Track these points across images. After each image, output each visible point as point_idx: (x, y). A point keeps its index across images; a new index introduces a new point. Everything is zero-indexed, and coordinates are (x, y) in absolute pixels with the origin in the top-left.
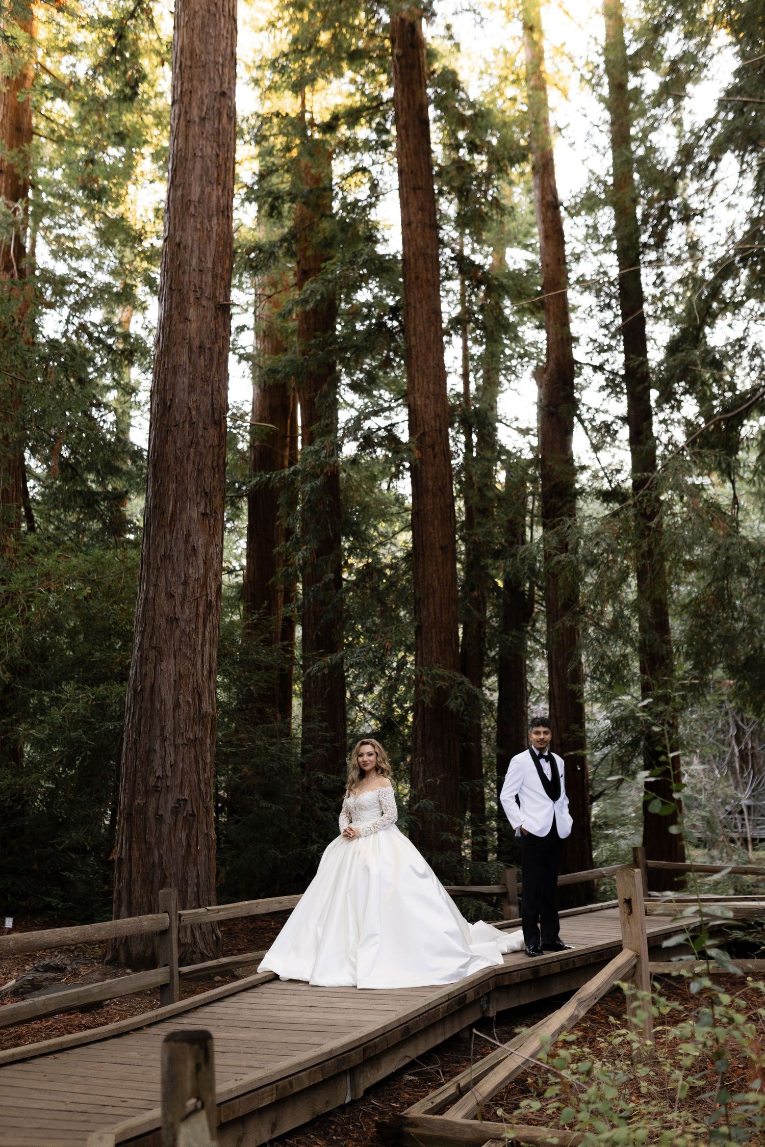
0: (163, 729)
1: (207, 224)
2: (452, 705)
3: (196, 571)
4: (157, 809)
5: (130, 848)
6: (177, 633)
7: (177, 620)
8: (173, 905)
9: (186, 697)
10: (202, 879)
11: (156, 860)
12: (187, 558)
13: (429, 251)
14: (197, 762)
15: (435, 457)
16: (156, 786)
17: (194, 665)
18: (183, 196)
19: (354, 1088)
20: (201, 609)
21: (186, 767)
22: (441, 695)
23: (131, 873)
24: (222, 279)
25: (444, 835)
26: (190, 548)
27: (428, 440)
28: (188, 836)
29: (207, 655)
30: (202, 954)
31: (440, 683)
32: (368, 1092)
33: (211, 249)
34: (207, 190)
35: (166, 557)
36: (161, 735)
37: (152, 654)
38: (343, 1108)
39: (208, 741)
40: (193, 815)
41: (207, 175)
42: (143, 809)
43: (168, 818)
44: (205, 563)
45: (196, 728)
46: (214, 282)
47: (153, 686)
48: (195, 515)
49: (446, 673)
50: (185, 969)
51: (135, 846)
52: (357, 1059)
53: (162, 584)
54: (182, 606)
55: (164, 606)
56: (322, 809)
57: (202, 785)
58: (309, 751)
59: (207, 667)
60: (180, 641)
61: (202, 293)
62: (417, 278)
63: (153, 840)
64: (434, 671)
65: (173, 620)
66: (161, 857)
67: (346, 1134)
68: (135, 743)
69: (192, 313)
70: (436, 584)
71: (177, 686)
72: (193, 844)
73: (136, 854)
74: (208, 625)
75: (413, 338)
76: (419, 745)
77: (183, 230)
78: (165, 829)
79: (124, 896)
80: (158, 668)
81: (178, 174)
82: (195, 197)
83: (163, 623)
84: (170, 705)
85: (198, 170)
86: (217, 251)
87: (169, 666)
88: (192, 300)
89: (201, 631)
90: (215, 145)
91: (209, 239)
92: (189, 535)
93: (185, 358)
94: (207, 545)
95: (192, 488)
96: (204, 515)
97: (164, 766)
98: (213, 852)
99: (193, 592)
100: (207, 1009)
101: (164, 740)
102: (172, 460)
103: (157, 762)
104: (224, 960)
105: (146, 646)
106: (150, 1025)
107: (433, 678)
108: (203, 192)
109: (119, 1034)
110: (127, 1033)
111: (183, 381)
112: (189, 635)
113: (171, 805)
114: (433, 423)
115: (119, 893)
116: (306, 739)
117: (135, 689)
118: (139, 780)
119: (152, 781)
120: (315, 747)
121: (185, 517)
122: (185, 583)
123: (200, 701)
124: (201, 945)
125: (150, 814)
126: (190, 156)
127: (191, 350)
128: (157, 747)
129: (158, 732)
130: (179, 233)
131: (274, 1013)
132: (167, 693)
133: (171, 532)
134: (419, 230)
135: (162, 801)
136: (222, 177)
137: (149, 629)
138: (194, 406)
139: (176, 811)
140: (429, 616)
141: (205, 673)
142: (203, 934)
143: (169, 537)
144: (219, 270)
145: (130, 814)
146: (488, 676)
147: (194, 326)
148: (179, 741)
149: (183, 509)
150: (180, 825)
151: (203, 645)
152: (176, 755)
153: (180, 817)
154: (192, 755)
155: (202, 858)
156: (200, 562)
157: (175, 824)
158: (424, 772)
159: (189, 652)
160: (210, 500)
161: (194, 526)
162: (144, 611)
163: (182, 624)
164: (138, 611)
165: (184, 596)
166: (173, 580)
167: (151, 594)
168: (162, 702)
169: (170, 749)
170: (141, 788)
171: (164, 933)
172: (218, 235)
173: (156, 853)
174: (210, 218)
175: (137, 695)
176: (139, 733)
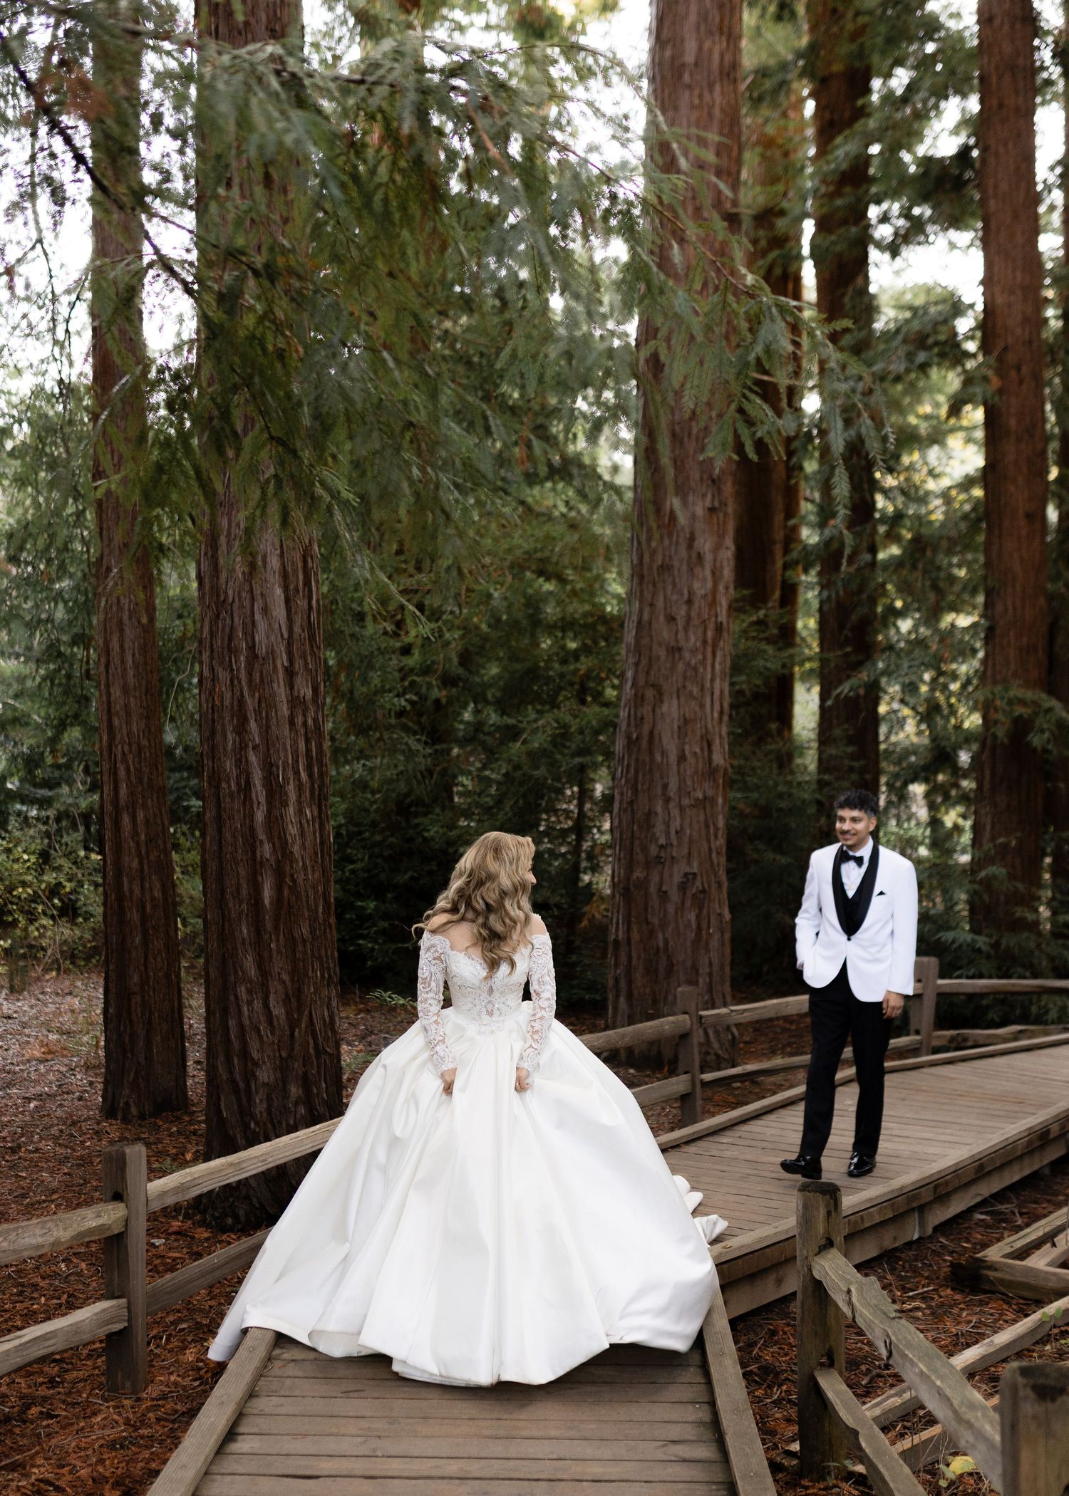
0: (665, 787)
1: (707, 97)
2: (1036, 740)
3: (701, 585)
4: (661, 883)
5: (629, 930)
6: (681, 666)
7: (680, 649)
8: (693, 1006)
9: (692, 747)
10: (716, 968)
11: (661, 945)
12: (691, 570)
13: (1021, 61)
14: (707, 826)
15: (1021, 382)
16: (658, 857)
17: (702, 706)
18: (673, 58)
19: (922, 1225)
20: (710, 634)
21: (694, 833)
22: (1021, 727)
23: (629, 958)
24: (728, 176)
25: (1019, 912)
26: (694, 555)
27: (1011, 358)
28: (698, 917)
29: (716, 692)
30: (717, 1055)
31: (1019, 710)
32: (936, 1229)
33: (712, 136)
34: (707, 45)
35: (665, 568)
36: (664, 794)
37: (650, 693)
38: (909, 1244)
39: (720, 800)
40: (703, 891)
41: (706, 20)
42: (643, 884)
43: (675, 896)
44: (713, 573)
45: (705, 785)
47: (651, 733)
48: (699, 511)
49: (1029, 695)
50: (708, 1077)
51: (635, 927)
52: (927, 1196)
53: (660, 603)
54: (686, 630)
55: (664, 633)
57: (713, 855)
59: (716, 707)
60: (685, 677)
62: (1001, 106)
63: (656, 921)
64: (1012, 693)
65: (675, 650)
66: (666, 941)
67: (916, 1272)
68: (631, 803)
70: (1016, 567)
71: (681, 732)
72: (704, 926)
73: (635, 936)
74: (719, 654)
75: (992, 202)
76: (987, 785)
78: (671, 909)
79: (623, 984)
80: (658, 711)
81: (667, 23)
82: (689, 57)
83: (662, 653)
84: (673, 758)
85: (693, 17)
86: (720, 135)
87: (671, 709)
88: (690, 211)
89: (709, 662)
91: (710, 115)
92: (692, 539)
94: (715, 550)
95: (694, 476)
96: (712, 510)
97: (668, 834)
98: (727, 936)
99: (699, 615)
100: (746, 1127)
101: (667, 800)
103: (659, 829)
105: (642, 682)
106: (687, 1143)
107: (1010, 702)
108: (700, 49)
112: (695, 669)
113: (677, 878)
114: (1019, 331)
115: (617, 980)
117: (629, 737)
118: (637, 849)
119: (653, 850)
121: (687, 514)
122: (689, 602)
123: (710, 752)
124: (716, 1045)
125: (653, 889)
128: (659, 808)
129: (659, 791)
132: (670, 744)
133: (670, 535)
134: (1006, 28)
135: (666, 875)
136: (726, 22)
137: (644, 662)
139: (683, 887)
141: (716, 715)
142: (717, 1032)
143: (667, 542)
144: (724, 162)
145: (627, 889)
148: (686, 802)
149: (684, 506)
150: (688, 903)
151: (712, 680)
152: (682, 819)
153: (689, 894)
154: (702, 818)
155: (714, 943)
156: (707, 573)
157: (683, 903)
158: (993, 826)
159: (695, 690)
160: (719, 490)
161: (699, 526)
162: (638, 638)
163: (687, 655)
164: (629, 636)
165: (689, 618)
166: (675, 597)
167: (646, 616)
168: (663, 753)
169: (675, 812)
170: (641, 857)
171: (685, 1036)
172: (722, 110)
173: (660, 936)
174: (711, 86)
175: (631, 743)
176: (635, 792)
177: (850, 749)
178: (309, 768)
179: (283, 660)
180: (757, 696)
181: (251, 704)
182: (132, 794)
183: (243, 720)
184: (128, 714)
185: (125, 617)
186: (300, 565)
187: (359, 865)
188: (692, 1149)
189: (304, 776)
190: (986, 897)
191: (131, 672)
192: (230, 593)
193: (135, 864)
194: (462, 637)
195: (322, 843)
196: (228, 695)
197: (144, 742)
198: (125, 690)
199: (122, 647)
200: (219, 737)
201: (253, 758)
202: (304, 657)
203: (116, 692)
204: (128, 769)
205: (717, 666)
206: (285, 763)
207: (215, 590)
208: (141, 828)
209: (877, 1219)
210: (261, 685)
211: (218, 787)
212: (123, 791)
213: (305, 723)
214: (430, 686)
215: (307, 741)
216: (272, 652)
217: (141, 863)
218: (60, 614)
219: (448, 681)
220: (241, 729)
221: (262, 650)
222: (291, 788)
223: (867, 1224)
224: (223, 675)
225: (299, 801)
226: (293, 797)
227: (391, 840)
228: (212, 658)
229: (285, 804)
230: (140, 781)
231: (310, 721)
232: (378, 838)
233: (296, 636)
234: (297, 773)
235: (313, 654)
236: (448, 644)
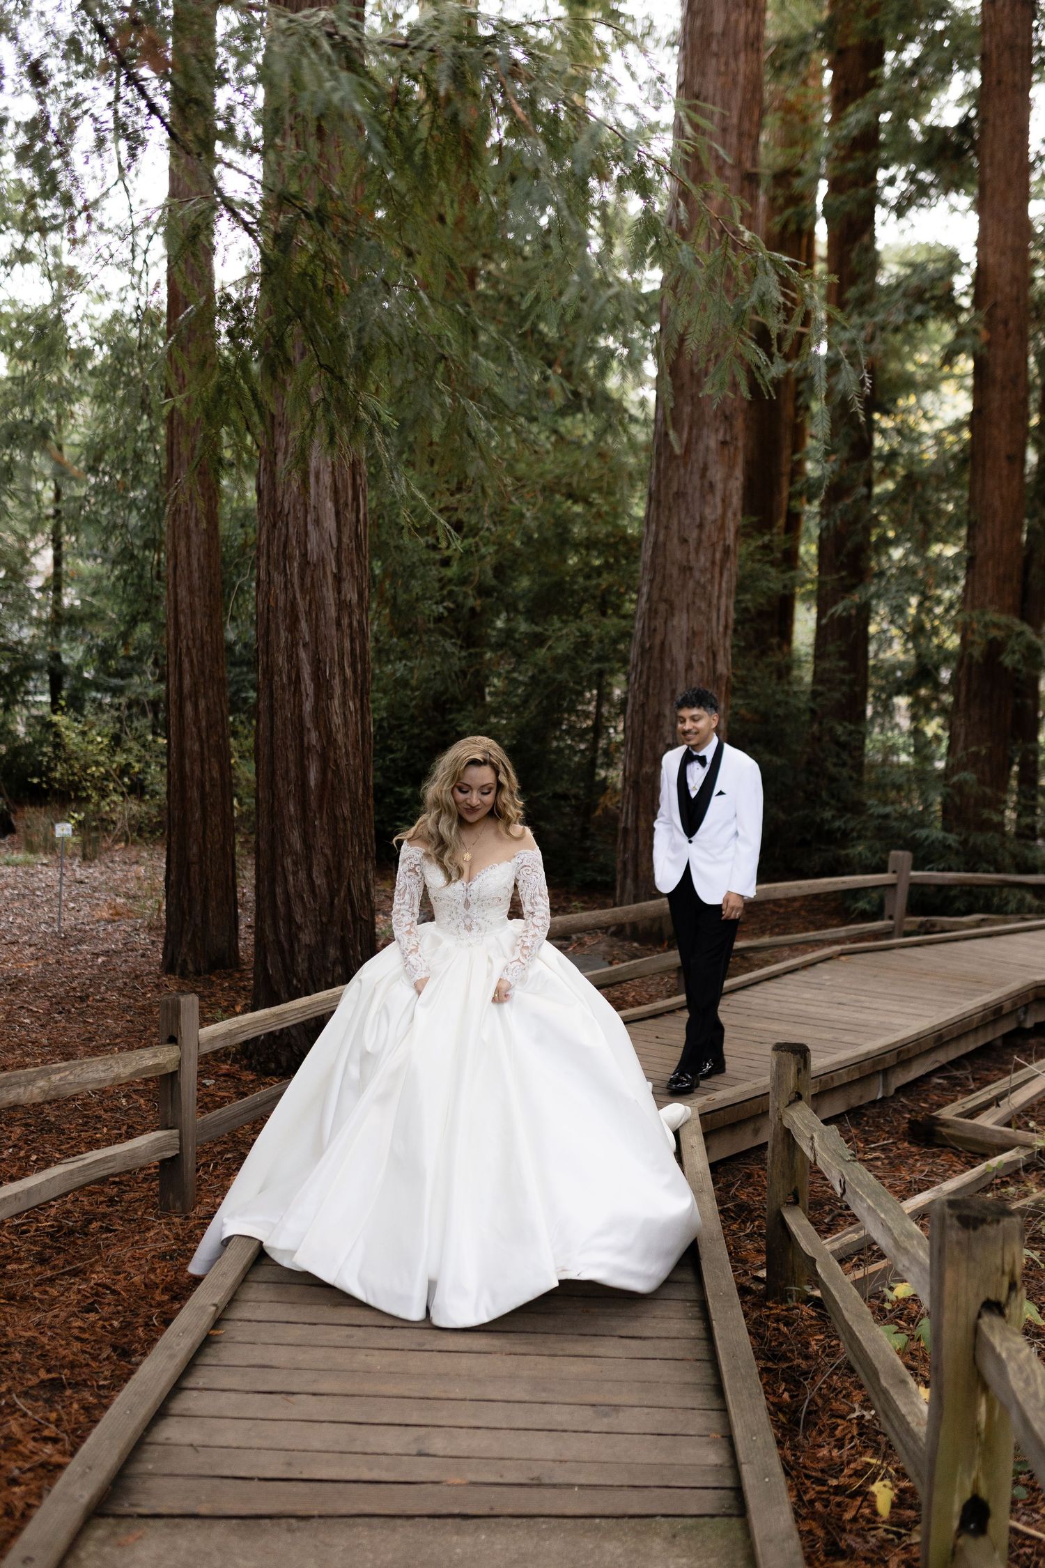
1: (733, 65)
2: (1008, 660)
3: (713, 512)
5: (637, 819)
6: (691, 584)
7: (691, 569)
9: (700, 657)
12: (703, 496)
13: (1019, 41)
15: (1008, 335)
17: (709, 620)
18: (703, 27)
19: (885, 1086)
20: (718, 556)
22: (995, 648)
23: (637, 845)
24: (750, 135)
25: (986, 813)
26: (707, 484)
27: (1000, 313)
29: (723, 609)
31: (994, 633)
32: (898, 1090)
33: (737, 99)
34: (734, 17)
35: (679, 495)
37: (662, 607)
38: (874, 1103)
42: (651, 779)
44: (723, 501)
46: (740, 140)
47: (663, 643)
48: (713, 444)
51: (642, 817)
52: (891, 1060)
53: (674, 526)
54: (697, 551)
55: (678, 553)
56: (835, 765)
58: (821, 694)
59: (722, 622)
60: (695, 594)
62: (999, 82)
64: (988, 618)
65: (686, 569)
67: (878, 1127)
68: (643, 706)
70: (997, 503)
71: (690, 644)
73: (642, 825)
74: (727, 574)
75: (988, 171)
76: (964, 700)
77: (704, 74)
79: (630, 867)
80: (670, 624)
82: (718, 27)
83: (675, 572)
84: (681, 666)
86: (744, 100)
87: (681, 622)
89: (717, 581)
91: (735, 82)
92: (705, 469)
95: (710, 410)
96: (724, 443)
99: (710, 538)
102: (687, 377)
103: (667, 729)
105: (655, 597)
107: (986, 626)
108: (727, 20)
109: (655, 1015)
110: (661, 1015)
112: (704, 587)
114: (1008, 289)
115: (625, 864)
117: (642, 646)
118: (647, 747)
120: (828, 690)
121: (701, 446)
122: (701, 526)
123: (716, 661)
130: (698, 80)
131: (803, 1007)
132: (678, 652)
133: (685, 465)
134: (1007, 10)
137: (658, 579)
140: (986, 543)
141: (722, 629)
144: (746, 126)
145: (636, 783)
149: (699, 437)
151: (719, 597)
156: (718, 500)
158: (966, 735)
159: (703, 606)
160: (731, 425)
161: (712, 458)
162: (654, 556)
163: (697, 574)
164: (646, 555)
165: (700, 541)
166: (688, 521)
167: (661, 538)
168: (673, 662)
170: (649, 755)
172: (746, 77)
174: (737, 55)
175: (644, 652)
176: (647, 695)
177: (842, 664)
178: (353, 666)
179: (332, 567)
180: (761, 614)
181: (302, 605)
182: (195, 684)
183: (295, 621)
184: (193, 613)
185: (192, 525)
186: (350, 482)
187: (398, 755)
189: (348, 672)
190: (957, 800)
191: (196, 575)
192: (286, 505)
193: (196, 747)
194: (497, 552)
195: (363, 732)
196: (282, 598)
197: (207, 638)
198: (191, 591)
199: (188, 551)
200: (272, 637)
201: (303, 655)
202: (351, 564)
203: (183, 592)
204: (191, 662)
205: (724, 585)
206: (332, 659)
207: (273, 503)
208: (202, 715)
209: (845, 1080)
210: (313, 588)
211: (271, 680)
212: (187, 681)
213: (350, 625)
214: (466, 596)
215: (352, 641)
216: (322, 560)
217: (202, 747)
218: (134, 519)
219: (483, 591)
220: (293, 627)
221: (313, 558)
222: (337, 682)
223: (836, 1084)
224: (278, 579)
225: (343, 695)
226: (338, 691)
227: (429, 733)
228: (268, 563)
229: (331, 697)
230: (203, 673)
231: (355, 623)
232: (416, 731)
233: (344, 546)
234: (342, 669)
235: (359, 562)
236: (482, 558)
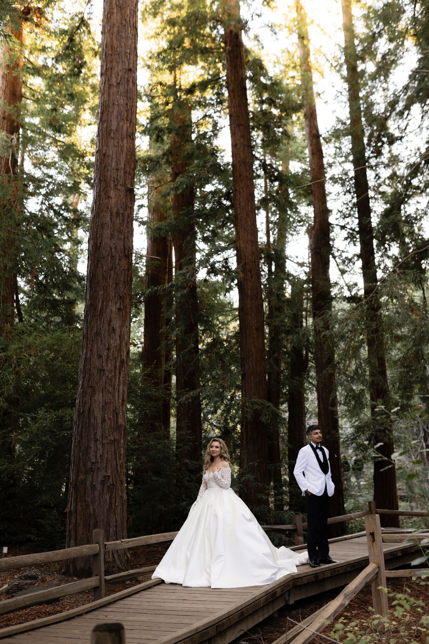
0: (95, 434)
1: (121, 143)
2: (263, 419)
3: (114, 342)
4: (92, 481)
5: (76, 505)
6: (104, 377)
7: (104, 370)
8: (101, 539)
9: (109, 415)
10: (119, 523)
11: (92, 512)
12: (109, 335)
13: (247, 160)
14: (116, 454)
15: (252, 277)
16: (91, 468)
17: (114, 397)
18: (107, 127)
20: (118, 364)
21: (109, 456)
22: (257, 413)
23: (76, 520)
24: (130, 174)
25: (260, 496)
26: (111, 328)
27: (248, 267)
28: (110, 498)
29: (121, 391)
30: (119, 568)
31: (256, 407)
33: (123, 158)
34: (121, 124)
35: (98, 334)
36: (94, 438)
37: (89, 390)
39: (122, 441)
40: (113, 485)
41: (121, 115)
42: (84, 482)
43: (99, 487)
44: (120, 337)
45: (115, 434)
46: (125, 176)
47: (89, 409)
48: (114, 309)
49: (260, 401)
50: (108, 577)
51: (79, 504)
53: (95, 350)
54: (107, 361)
55: (96, 362)
56: (188, 481)
57: (119, 467)
58: (181, 447)
59: (121, 398)
60: (106, 383)
61: (118, 181)
62: (240, 175)
63: (89, 500)
64: (253, 400)
65: (101, 371)
66: (94, 510)
68: (80, 441)
69: (112, 193)
70: (253, 350)
71: (104, 409)
72: (113, 502)
73: (79, 508)
74: (122, 373)
75: (238, 210)
76: (244, 443)
77: (107, 146)
78: (97, 494)
79: (73, 533)
80: (93, 399)
81: (104, 115)
82: (114, 127)
83: (95, 372)
84: (99, 421)
85: (115, 113)
86: (126, 158)
87: (99, 397)
88: (112, 186)
89: (117, 377)
90: (125, 98)
91: (122, 151)
92: (110, 321)
93: (108, 219)
94: (122, 326)
95: (112, 294)
96: (120, 309)
97: (96, 457)
98: (125, 507)
99: (113, 354)
101: (96, 441)
102: (100, 278)
103: (92, 453)
104: (131, 571)
105: (86, 386)
106: (87, 613)
108: (118, 125)
111: (107, 232)
112: (111, 379)
113: (100, 479)
114: (250, 257)
115: (70, 532)
116: (179, 440)
117: (79, 411)
118: (81, 465)
119: (89, 465)
120: (184, 445)
121: (108, 310)
122: (109, 349)
123: (117, 418)
124: (118, 562)
125: (88, 484)
126: (111, 105)
127: (111, 215)
128: (92, 445)
129: (93, 436)
130: (105, 148)
131: (162, 604)
132: (98, 413)
133: (100, 319)
134: (241, 149)
135: (95, 476)
136: (130, 117)
137: (87, 376)
138: (113, 246)
139: (103, 483)
140: (249, 368)
141: (120, 401)
142: (119, 556)
143: (99, 322)
144: (128, 169)
145: (76, 485)
146: (282, 404)
147: (113, 201)
148: (105, 441)
149: (107, 306)
151: (119, 385)
152: (103, 450)
153: (106, 486)
154: (113, 449)
155: (118, 511)
156: (117, 337)
157: (103, 491)
158: (248, 458)
159: (111, 389)
160: (123, 301)
161: (113, 316)
162: (84, 366)
163: (107, 373)
165: (108, 356)
166: (102, 347)
167: (88, 356)
168: (95, 418)
169: (100, 446)
170: (83, 469)
171: (96, 556)
172: (127, 149)
173: (92, 508)
174: (122, 139)
175: (80, 414)
176: (81, 437)
188: (89, 616)
190: (246, 490)
205: (121, 379)
